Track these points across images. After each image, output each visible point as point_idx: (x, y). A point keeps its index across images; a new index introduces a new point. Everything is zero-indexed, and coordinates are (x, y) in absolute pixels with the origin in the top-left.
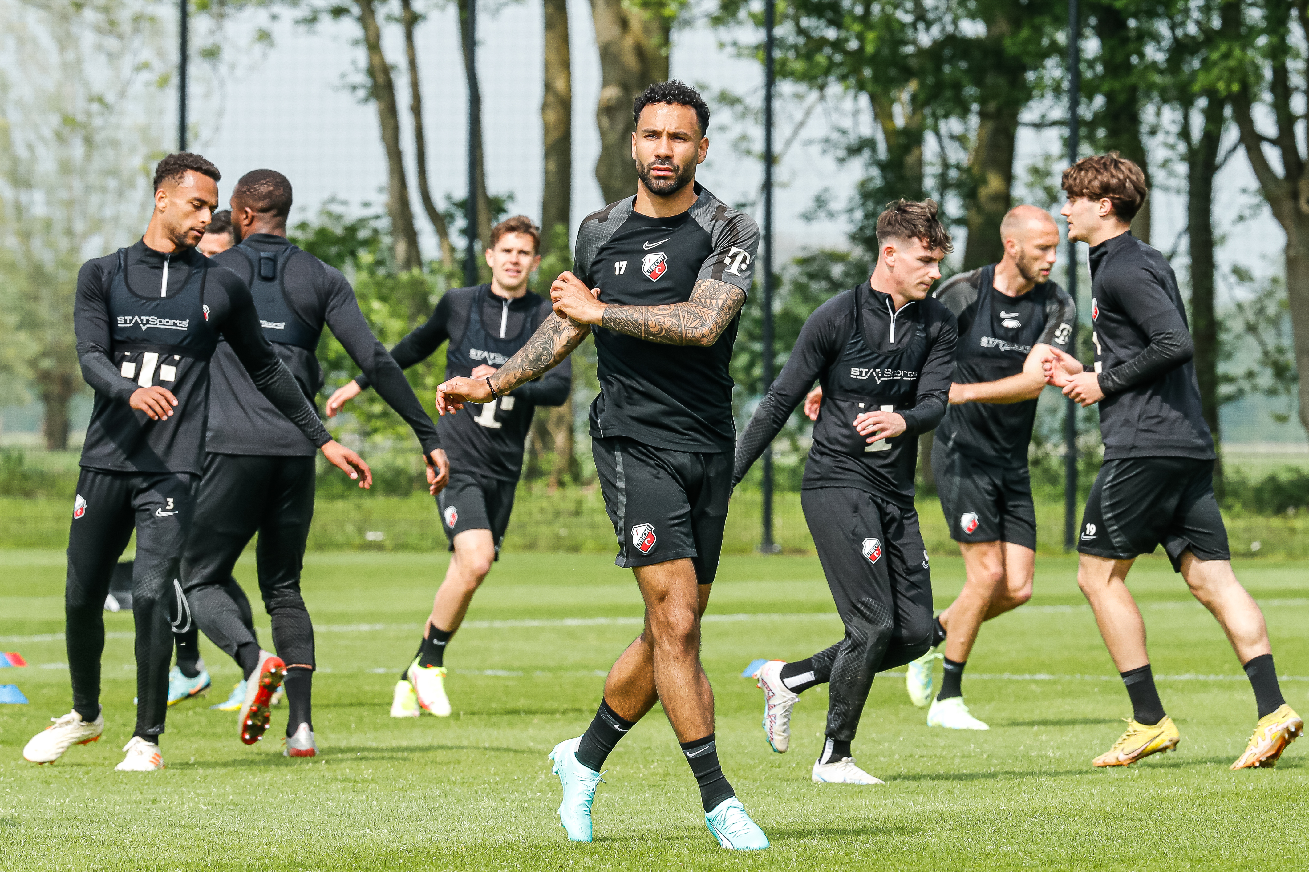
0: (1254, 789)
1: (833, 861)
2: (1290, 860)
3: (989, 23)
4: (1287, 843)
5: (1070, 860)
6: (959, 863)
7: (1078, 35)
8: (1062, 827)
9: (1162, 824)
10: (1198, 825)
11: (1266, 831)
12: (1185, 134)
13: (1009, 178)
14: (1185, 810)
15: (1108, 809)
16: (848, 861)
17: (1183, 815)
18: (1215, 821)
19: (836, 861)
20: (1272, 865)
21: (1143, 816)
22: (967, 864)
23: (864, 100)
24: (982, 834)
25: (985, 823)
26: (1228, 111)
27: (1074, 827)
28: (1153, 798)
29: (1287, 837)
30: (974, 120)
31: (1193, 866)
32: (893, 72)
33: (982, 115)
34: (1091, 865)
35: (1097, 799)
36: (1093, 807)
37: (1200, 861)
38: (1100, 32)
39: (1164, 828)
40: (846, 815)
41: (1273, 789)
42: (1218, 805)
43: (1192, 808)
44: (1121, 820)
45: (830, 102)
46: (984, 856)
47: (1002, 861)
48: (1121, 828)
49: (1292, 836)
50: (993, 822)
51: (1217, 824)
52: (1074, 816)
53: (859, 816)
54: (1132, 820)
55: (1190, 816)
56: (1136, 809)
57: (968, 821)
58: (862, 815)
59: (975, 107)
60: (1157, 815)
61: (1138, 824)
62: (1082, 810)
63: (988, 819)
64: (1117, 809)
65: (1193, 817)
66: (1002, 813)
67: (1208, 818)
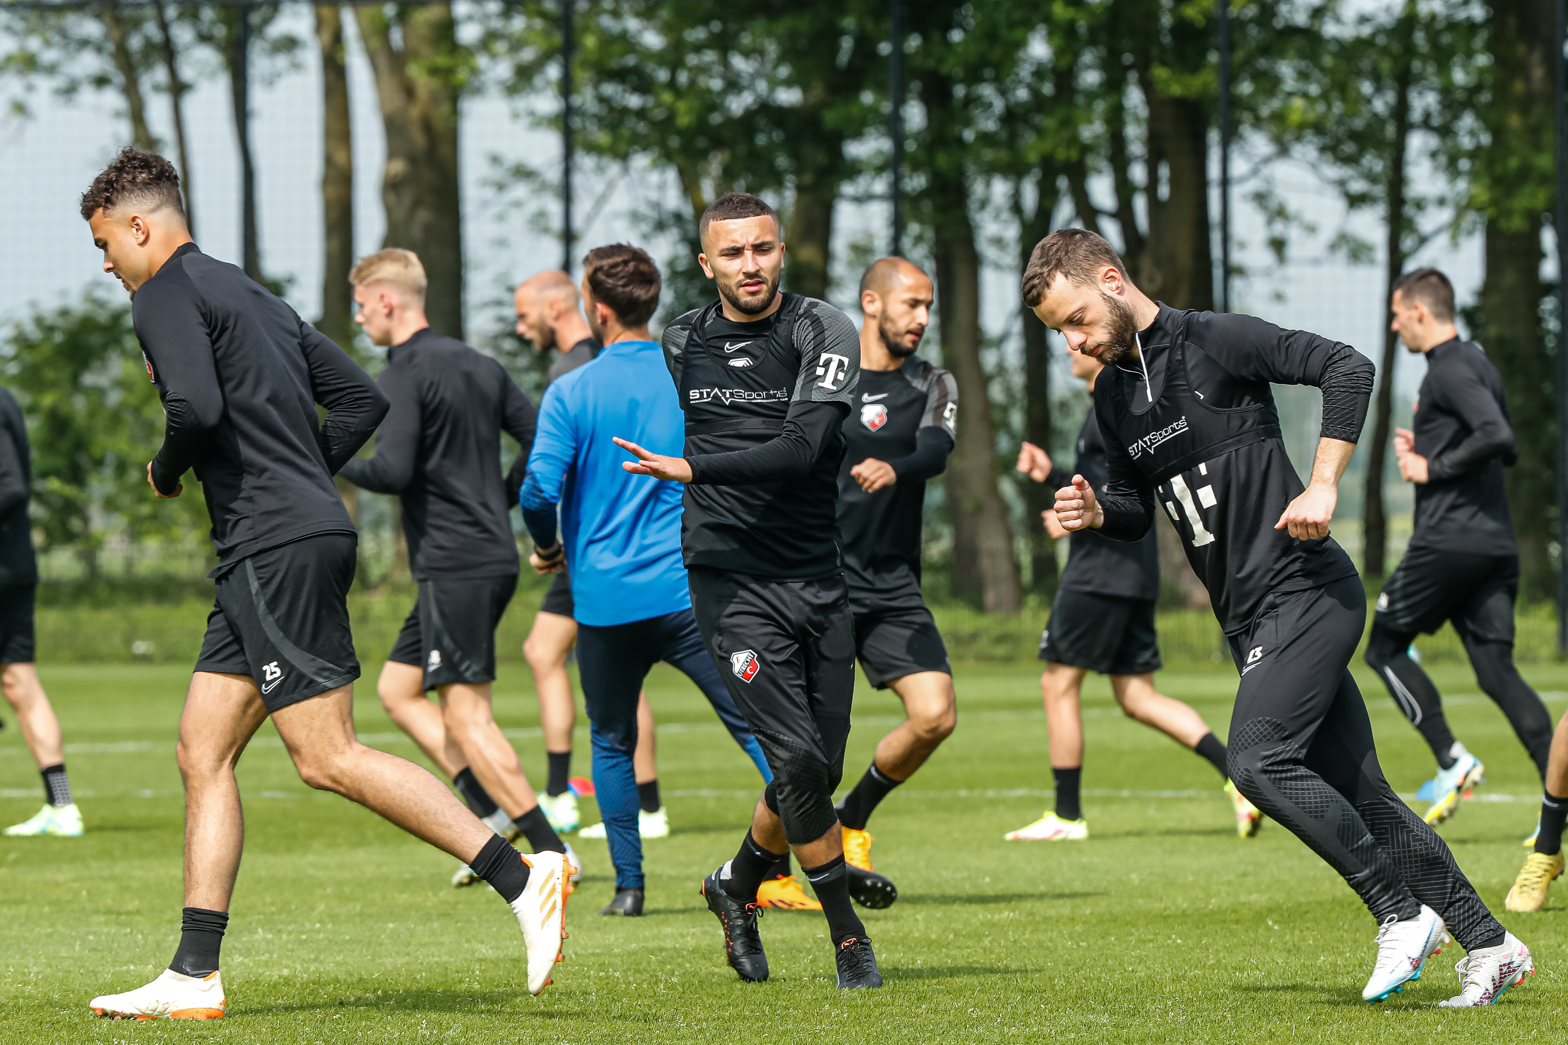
0: (1091, 914)
1: (636, 995)
2: (1128, 990)
3: (805, 89)
4: (1125, 971)
5: (892, 992)
6: (772, 996)
7: (900, 102)
8: (884, 956)
9: (992, 952)
10: (1029, 953)
11: (1103, 960)
12: (1017, 208)
13: (827, 255)
14: (1016, 937)
15: (933, 937)
16: (652, 994)
17: (1015, 942)
18: (1048, 948)
19: (639, 995)
20: (1110, 995)
21: (970, 943)
22: (781, 996)
23: (671, 174)
24: (797, 964)
25: (801, 952)
26: (1063, 183)
27: (897, 956)
28: (982, 924)
29: (1126, 965)
30: (790, 195)
31: (1023, 997)
32: (701, 142)
33: (800, 189)
34: (914, 996)
35: (922, 926)
36: (917, 935)
37: (1031, 991)
38: (926, 99)
39: (993, 956)
40: (651, 945)
41: (1111, 913)
42: (1052, 931)
43: (1024, 934)
44: (947, 948)
45: (634, 174)
46: (798, 988)
47: (818, 994)
48: (947, 956)
49: (1131, 964)
50: (809, 951)
51: (1051, 952)
52: (897, 944)
53: (665, 946)
54: (959, 948)
55: (1021, 943)
56: (963, 936)
57: (782, 950)
58: (668, 944)
59: (790, 181)
60: (987, 942)
61: (966, 952)
62: (905, 937)
63: (805, 948)
64: (943, 937)
65: (1025, 944)
66: (819, 941)
67: (1040, 945)
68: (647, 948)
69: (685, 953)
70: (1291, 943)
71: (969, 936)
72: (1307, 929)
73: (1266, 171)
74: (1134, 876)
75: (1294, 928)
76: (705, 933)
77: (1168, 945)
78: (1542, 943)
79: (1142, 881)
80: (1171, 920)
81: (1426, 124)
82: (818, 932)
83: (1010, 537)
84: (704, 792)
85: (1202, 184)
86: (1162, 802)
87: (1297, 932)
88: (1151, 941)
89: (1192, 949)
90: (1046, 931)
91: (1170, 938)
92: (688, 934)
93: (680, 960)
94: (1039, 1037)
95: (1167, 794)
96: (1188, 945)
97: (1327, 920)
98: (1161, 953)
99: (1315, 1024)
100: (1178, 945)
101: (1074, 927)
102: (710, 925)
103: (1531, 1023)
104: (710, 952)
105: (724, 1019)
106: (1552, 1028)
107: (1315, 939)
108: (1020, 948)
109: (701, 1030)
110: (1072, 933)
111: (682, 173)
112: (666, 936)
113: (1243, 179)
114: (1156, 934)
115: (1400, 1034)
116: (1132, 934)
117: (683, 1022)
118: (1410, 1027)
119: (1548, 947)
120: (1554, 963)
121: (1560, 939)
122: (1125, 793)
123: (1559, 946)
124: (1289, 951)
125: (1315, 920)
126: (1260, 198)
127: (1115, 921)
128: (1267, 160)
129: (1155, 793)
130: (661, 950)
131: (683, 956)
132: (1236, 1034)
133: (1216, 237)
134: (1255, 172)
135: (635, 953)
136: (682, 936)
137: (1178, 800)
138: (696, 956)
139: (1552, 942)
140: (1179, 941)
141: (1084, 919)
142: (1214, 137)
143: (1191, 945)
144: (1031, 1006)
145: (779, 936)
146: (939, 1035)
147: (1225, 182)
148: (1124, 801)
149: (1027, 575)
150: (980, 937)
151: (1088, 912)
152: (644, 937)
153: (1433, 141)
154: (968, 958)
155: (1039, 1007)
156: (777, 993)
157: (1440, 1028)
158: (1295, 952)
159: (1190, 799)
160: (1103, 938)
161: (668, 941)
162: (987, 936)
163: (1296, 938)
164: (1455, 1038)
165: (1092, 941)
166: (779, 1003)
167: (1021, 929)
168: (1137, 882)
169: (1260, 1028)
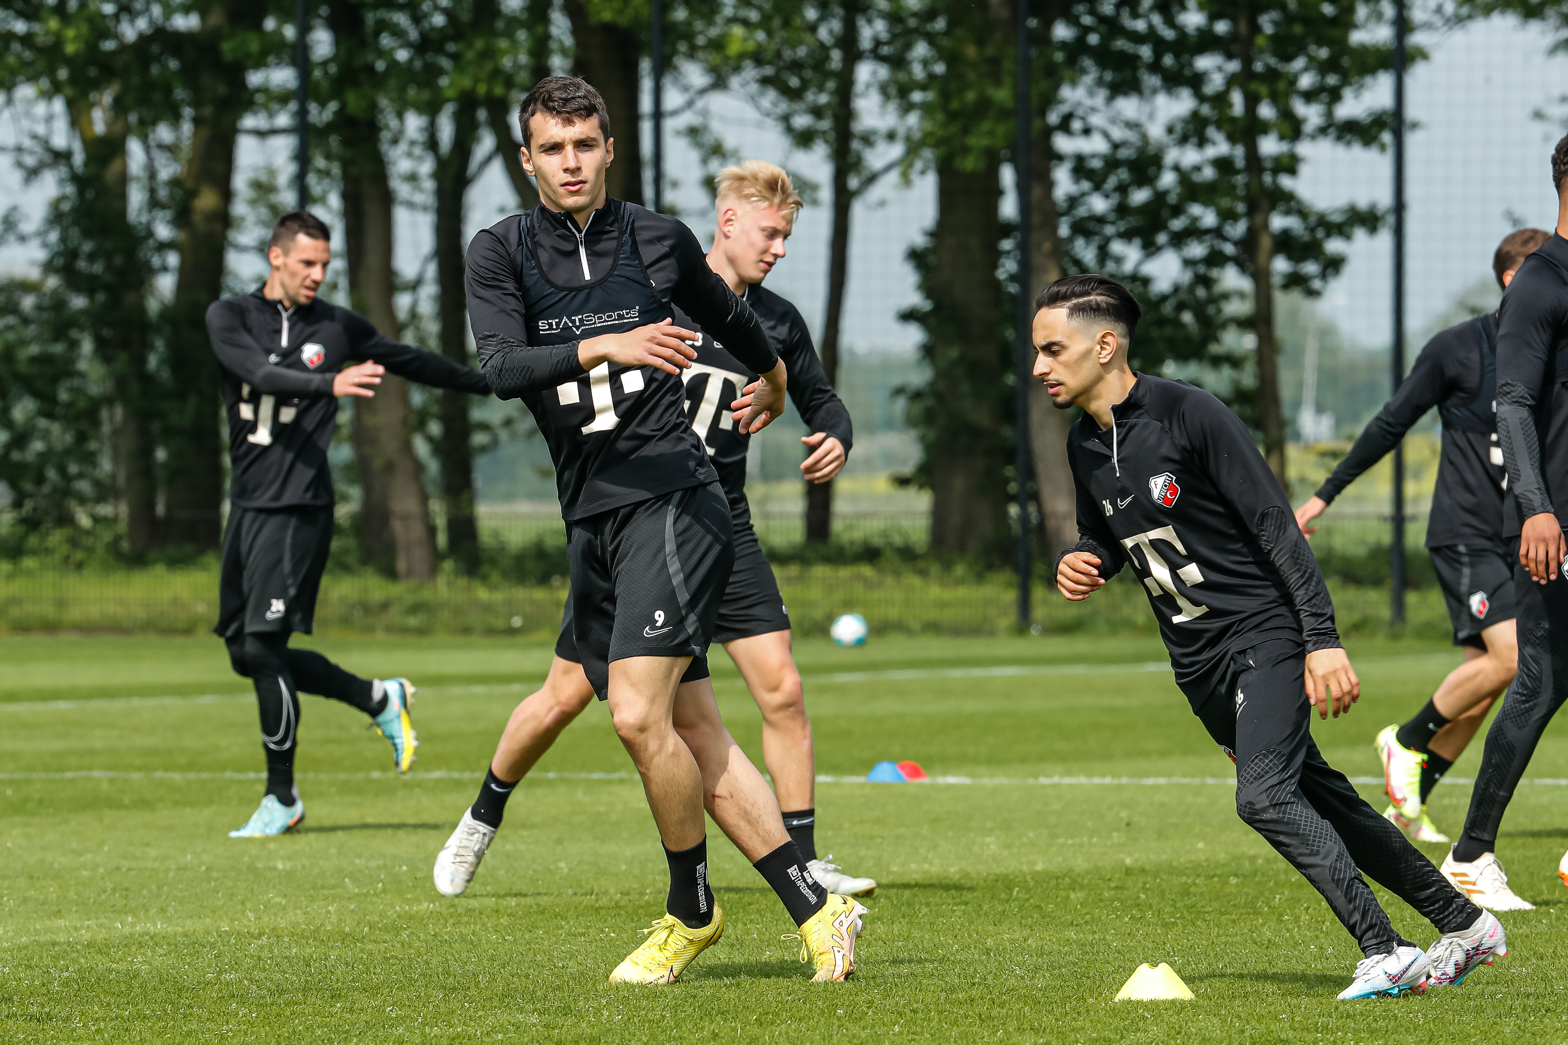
0: (517, 905)
1: (28, 992)
2: (559, 988)
3: (204, 15)
5: (303, 990)
7: (306, 28)
8: (294, 950)
9: (410, 947)
10: (452, 947)
11: (531, 954)
12: (432, 143)
13: (227, 194)
14: (437, 930)
15: (347, 929)
16: (45, 992)
17: (435, 935)
18: (471, 942)
19: (31, 993)
20: (539, 993)
21: (387, 937)
22: (184, 995)
23: (58, 105)
24: (201, 960)
25: (204, 946)
26: (482, 114)
27: (308, 950)
28: (399, 916)
29: (556, 961)
30: (187, 128)
32: (93, 72)
33: (197, 121)
34: (328, 994)
35: (334, 918)
36: (330, 927)
37: (454, 989)
38: (333, 25)
39: (413, 951)
40: (42, 939)
42: (475, 923)
43: (445, 927)
44: (363, 942)
45: (19, 107)
46: (203, 985)
47: (224, 991)
48: (362, 951)
49: (562, 959)
50: (213, 946)
51: (474, 946)
52: (308, 938)
53: (57, 940)
54: (375, 942)
55: (442, 937)
56: (380, 929)
57: (184, 944)
58: (62, 938)
59: (188, 112)
60: (404, 935)
61: (382, 947)
62: (317, 930)
63: (208, 942)
64: (357, 930)
65: (446, 937)
66: (223, 935)
67: (463, 938)
68: (38, 942)
69: (79, 947)
70: (733, 937)
71: (386, 929)
72: (751, 921)
73: (700, 104)
74: (562, 865)
75: (736, 921)
76: (100, 926)
77: (601, 939)
78: (1006, 936)
79: (571, 870)
80: (603, 912)
81: (876, 53)
82: (222, 924)
83: (425, 499)
84: (96, 774)
85: (633, 118)
86: (591, 785)
87: (740, 925)
88: (583, 934)
89: (626, 944)
90: (468, 923)
91: (602, 931)
92: (82, 927)
93: (75, 955)
94: (464, 1038)
95: (596, 776)
96: (622, 939)
97: (772, 912)
98: (594, 948)
99: (761, 1024)
100: (612, 939)
101: (499, 919)
102: (105, 917)
103: (996, 1023)
104: (107, 946)
105: (122, 1018)
106: (1019, 1029)
107: (760, 933)
108: (441, 942)
109: (98, 1031)
110: (497, 926)
111: (70, 104)
112: (59, 929)
113: (675, 113)
114: (588, 927)
115: (854, 1036)
116: (562, 928)
117: (80, 1021)
118: (864, 1028)
119: (1012, 941)
120: (1020, 958)
121: (1026, 932)
122: (551, 775)
123: (1025, 940)
124: (732, 945)
125: (759, 912)
126: (693, 133)
127: (542, 913)
128: (703, 91)
129: (583, 775)
130: (54, 944)
131: (77, 951)
132: (677, 1035)
133: (648, 175)
134: (690, 104)
135: (26, 947)
136: (75, 928)
137: (609, 782)
138: (92, 950)
139: (1016, 936)
140: (612, 935)
141: (509, 911)
142: (645, 65)
143: (626, 940)
144: (454, 1005)
145: (180, 930)
146: (355, 1036)
147: (658, 115)
148: (550, 783)
149: (442, 539)
150: (397, 930)
151: (513, 904)
152: (35, 930)
153: (883, 72)
154: (385, 952)
155: (463, 1006)
156: (180, 990)
157: (897, 1028)
158: (739, 947)
159: (621, 781)
160: (531, 931)
161: (61, 935)
162: (405, 929)
163: (739, 932)
164: (914, 1040)
165: (519, 934)
166: (182, 1001)
167: (442, 921)
168: (566, 871)
169: (703, 1028)
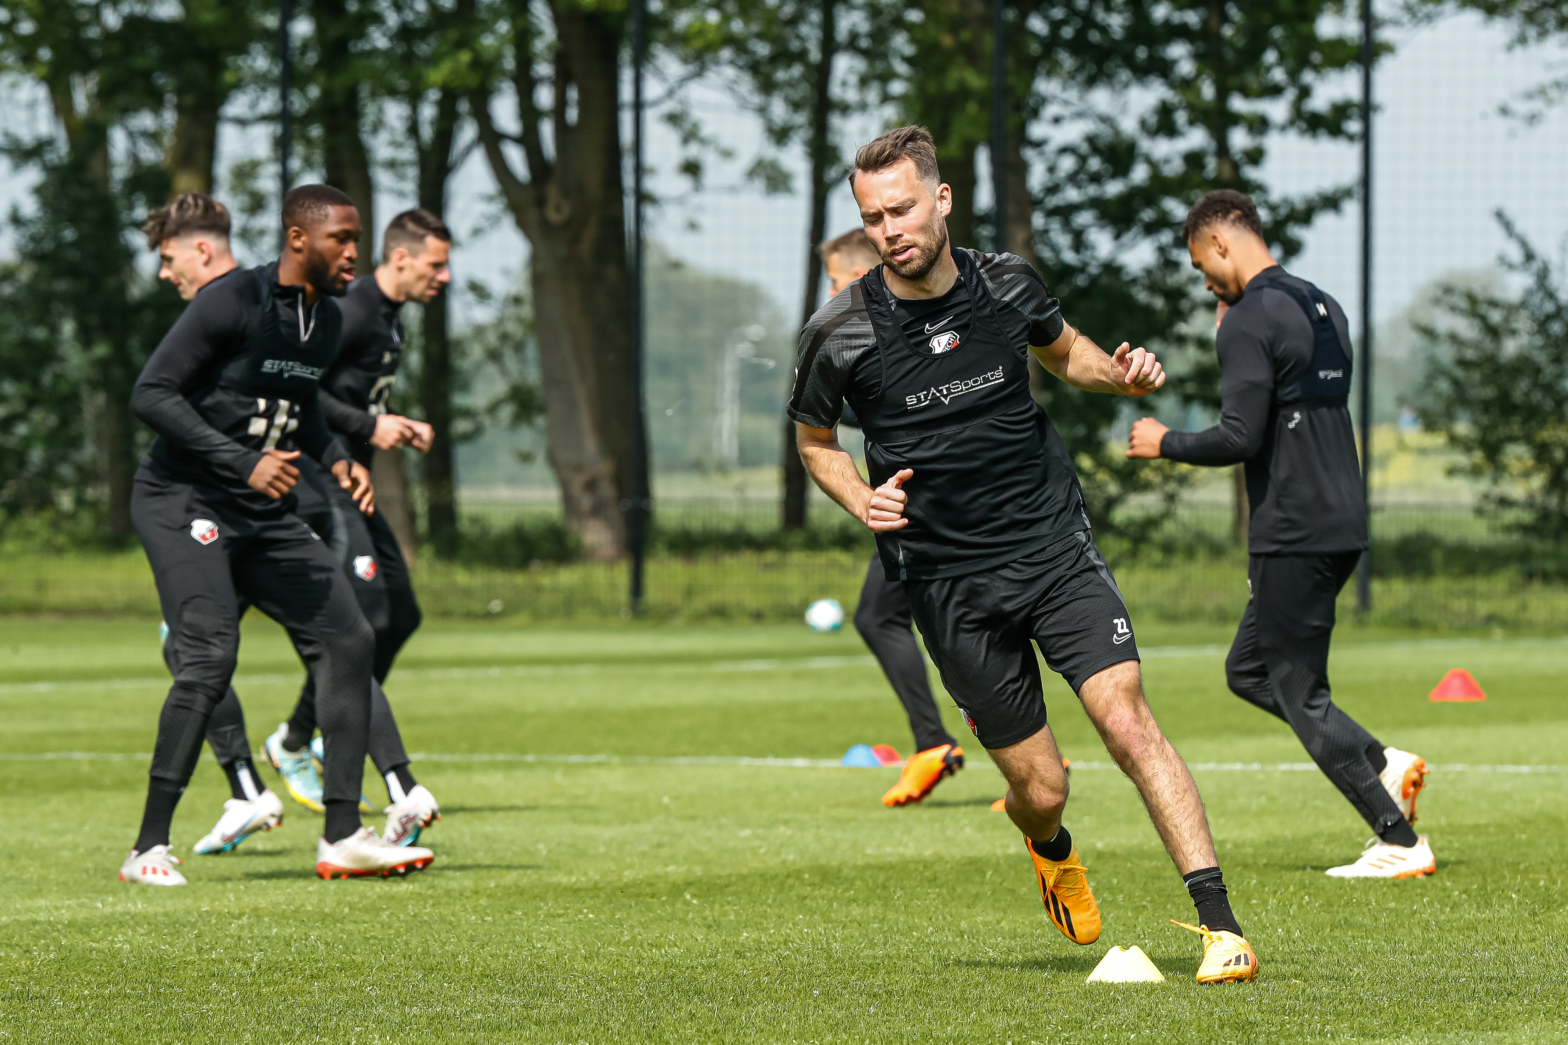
0: (497, 886)
4: (534, 948)
6: (155, 973)
7: (287, 17)
8: (275, 930)
9: (390, 927)
10: (431, 928)
11: (510, 936)
12: (413, 129)
13: (209, 180)
14: (416, 911)
15: (327, 910)
17: (415, 916)
18: (451, 923)
21: (367, 917)
22: (164, 973)
23: (41, 90)
24: (181, 939)
25: (185, 926)
26: (464, 106)
27: (289, 931)
28: (379, 897)
29: (534, 941)
30: (170, 116)
31: (424, 975)
33: (180, 109)
35: (314, 900)
36: (309, 908)
38: (316, 14)
39: (392, 931)
40: (24, 918)
41: (517, 886)
42: (454, 905)
43: (425, 907)
44: (342, 923)
48: (342, 931)
49: (540, 940)
50: (194, 925)
51: (454, 927)
52: (288, 918)
53: (38, 919)
54: (355, 922)
55: (422, 918)
56: (360, 910)
57: (165, 924)
58: (42, 917)
59: (171, 98)
60: (384, 916)
61: (362, 927)
62: (296, 911)
63: (189, 922)
64: (337, 910)
65: (426, 918)
66: (204, 915)
67: (443, 919)
68: (18, 921)
69: (60, 926)
70: (710, 918)
71: (366, 910)
72: (728, 903)
73: (681, 93)
74: (541, 846)
75: (714, 902)
76: (81, 905)
77: (580, 920)
78: (979, 919)
79: (550, 851)
80: (582, 893)
81: (852, 45)
82: (202, 905)
83: (405, 484)
84: (78, 755)
85: (613, 108)
86: (569, 768)
87: (717, 907)
88: (560, 916)
89: (605, 924)
90: (447, 904)
91: (581, 912)
92: (63, 907)
93: (55, 934)
94: (443, 1018)
95: (576, 758)
96: (601, 919)
97: (749, 894)
98: (572, 929)
99: (738, 1005)
100: (590, 920)
101: (478, 900)
102: (87, 898)
103: (969, 1005)
104: (87, 925)
105: (103, 997)
106: (992, 1010)
107: (737, 914)
108: (421, 922)
109: (78, 1009)
110: (476, 906)
111: (53, 90)
112: (39, 908)
113: (656, 103)
114: (566, 909)
115: (829, 1016)
116: (541, 909)
117: (61, 1000)
118: (840, 1009)
119: (985, 924)
120: (993, 941)
121: (999, 915)
122: (530, 758)
123: (999, 922)
124: (709, 927)
125: (735, 893)
126: (675, 119)
127: (522, 894)
128: (684, 81)
129: (561, 758)
130: (35, 923)
131: (58, 930)
132: (655, 1015)
133: (628, 163)
134: (670, 93)
135: (7, 926)
136: (57, 908)
137: (587, 765)
138: (73, 929)
139: (990, 918)
140: (591, 916)
141: (488, 892)
142: (626, 54)
143: (604, 921)
144: (434, 985)
145: (160, 910)
146: (335, 1015)
147: (638, 106)
148: (529, 766)
149: (422, 524)
150: (377, 910)
151: (492, 885)
152: (16, 909)
153: (860, 65)
154: (365, 933)
155: (442, 986)
156: (161, 970)
157: (872, 1010)
158: (715, 928)
159: (599, 765)
160: (510, 912)
161: (41, 914)
162: (385, 910)
163: (716, 914)
164: (889, 1021)
165: (498, 915)
166: (163, 981)
167: (422, 902)
168: (544, 853)
169: (680, 1009)
